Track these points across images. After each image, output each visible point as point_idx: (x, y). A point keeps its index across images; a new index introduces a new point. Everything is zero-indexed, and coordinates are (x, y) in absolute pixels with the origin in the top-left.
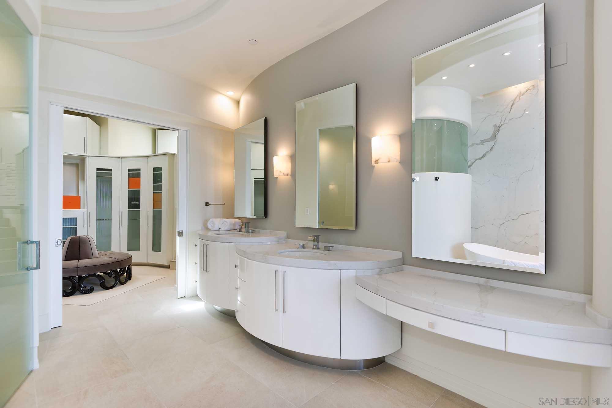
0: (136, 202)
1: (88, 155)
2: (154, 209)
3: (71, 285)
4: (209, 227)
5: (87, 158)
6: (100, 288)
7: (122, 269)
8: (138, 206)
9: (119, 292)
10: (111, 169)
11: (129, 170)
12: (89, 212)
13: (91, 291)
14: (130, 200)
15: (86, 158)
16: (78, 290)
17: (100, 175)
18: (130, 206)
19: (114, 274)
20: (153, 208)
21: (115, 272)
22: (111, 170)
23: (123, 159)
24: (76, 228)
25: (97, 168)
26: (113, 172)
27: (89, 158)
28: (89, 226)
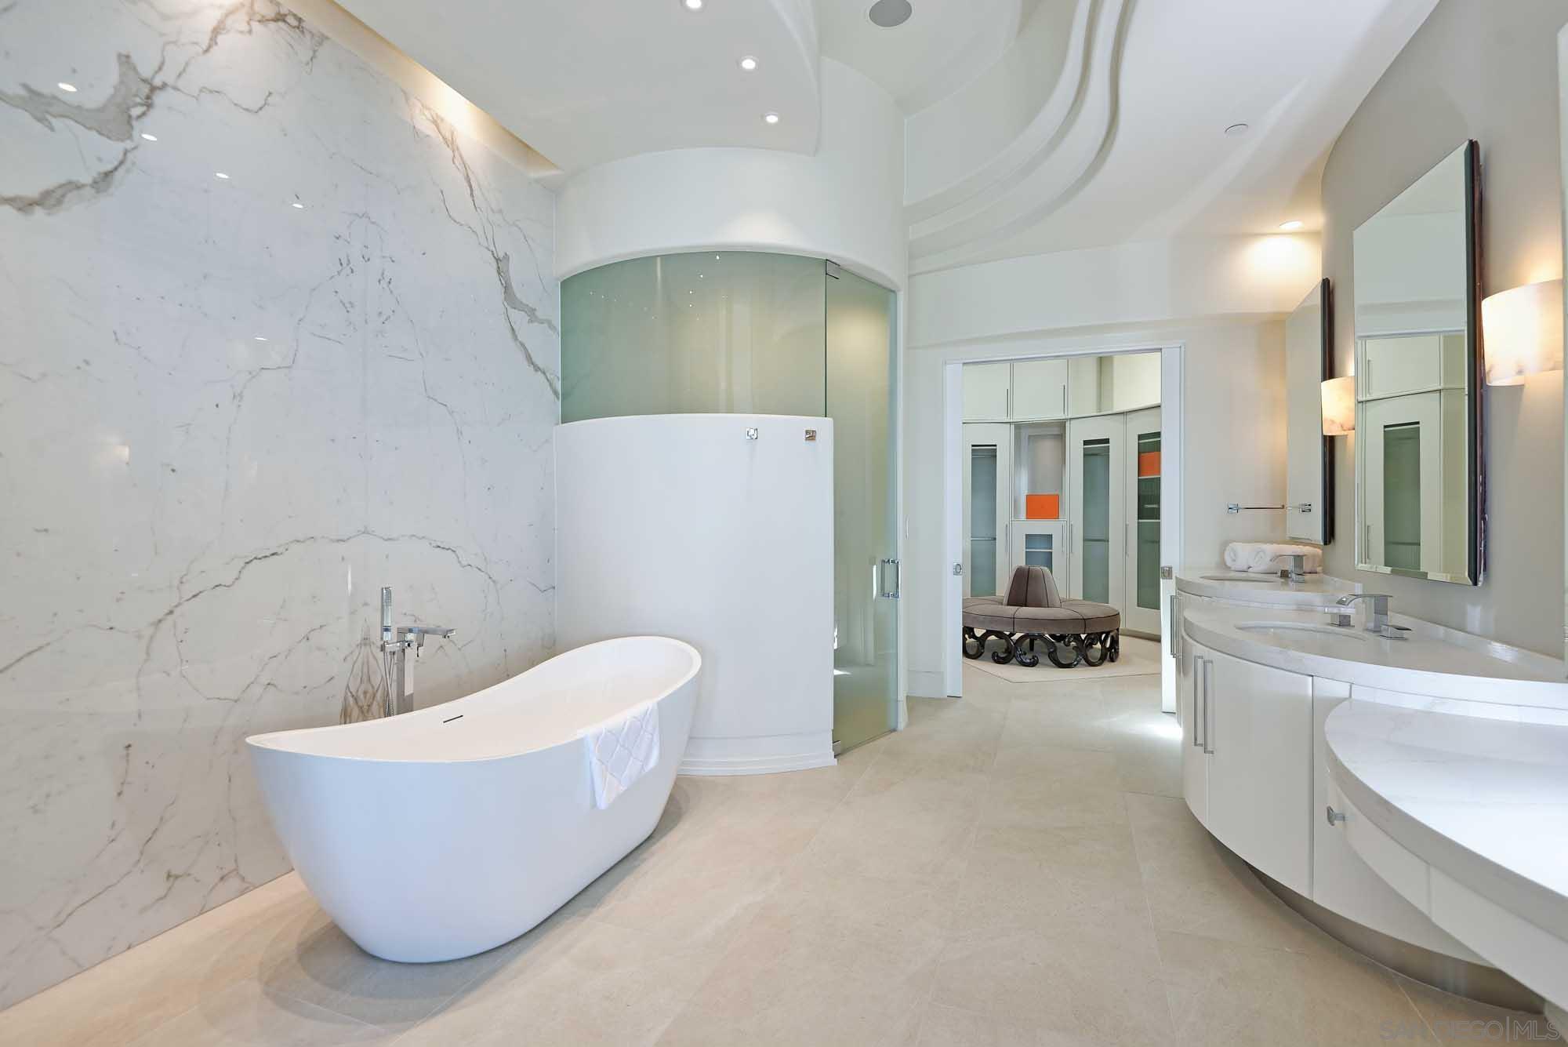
0: (1153, 504)
1: (1069, 417)
3: (1005, 647)
4: (1229, 563)
5: (1069, 422)
6: (1049, 661)
7: (1091, 634)
8: (1156, 514)
9: (1080, 675)
10: (1108, 439)
11: (1140, 437)
12: (1072, 525)
13: (1033, 664)
14: (1142, 499)
16: (1014, 656)
17: (1090, 453)
18: (1142, 513)
19: (1073, 641)
21: (1077, 637)
22: (1107, 441)
24: (1051, 553)
25: (1084, 441)
26: (1111, 445)
27: (1072, 422)
28: (1071, 551)
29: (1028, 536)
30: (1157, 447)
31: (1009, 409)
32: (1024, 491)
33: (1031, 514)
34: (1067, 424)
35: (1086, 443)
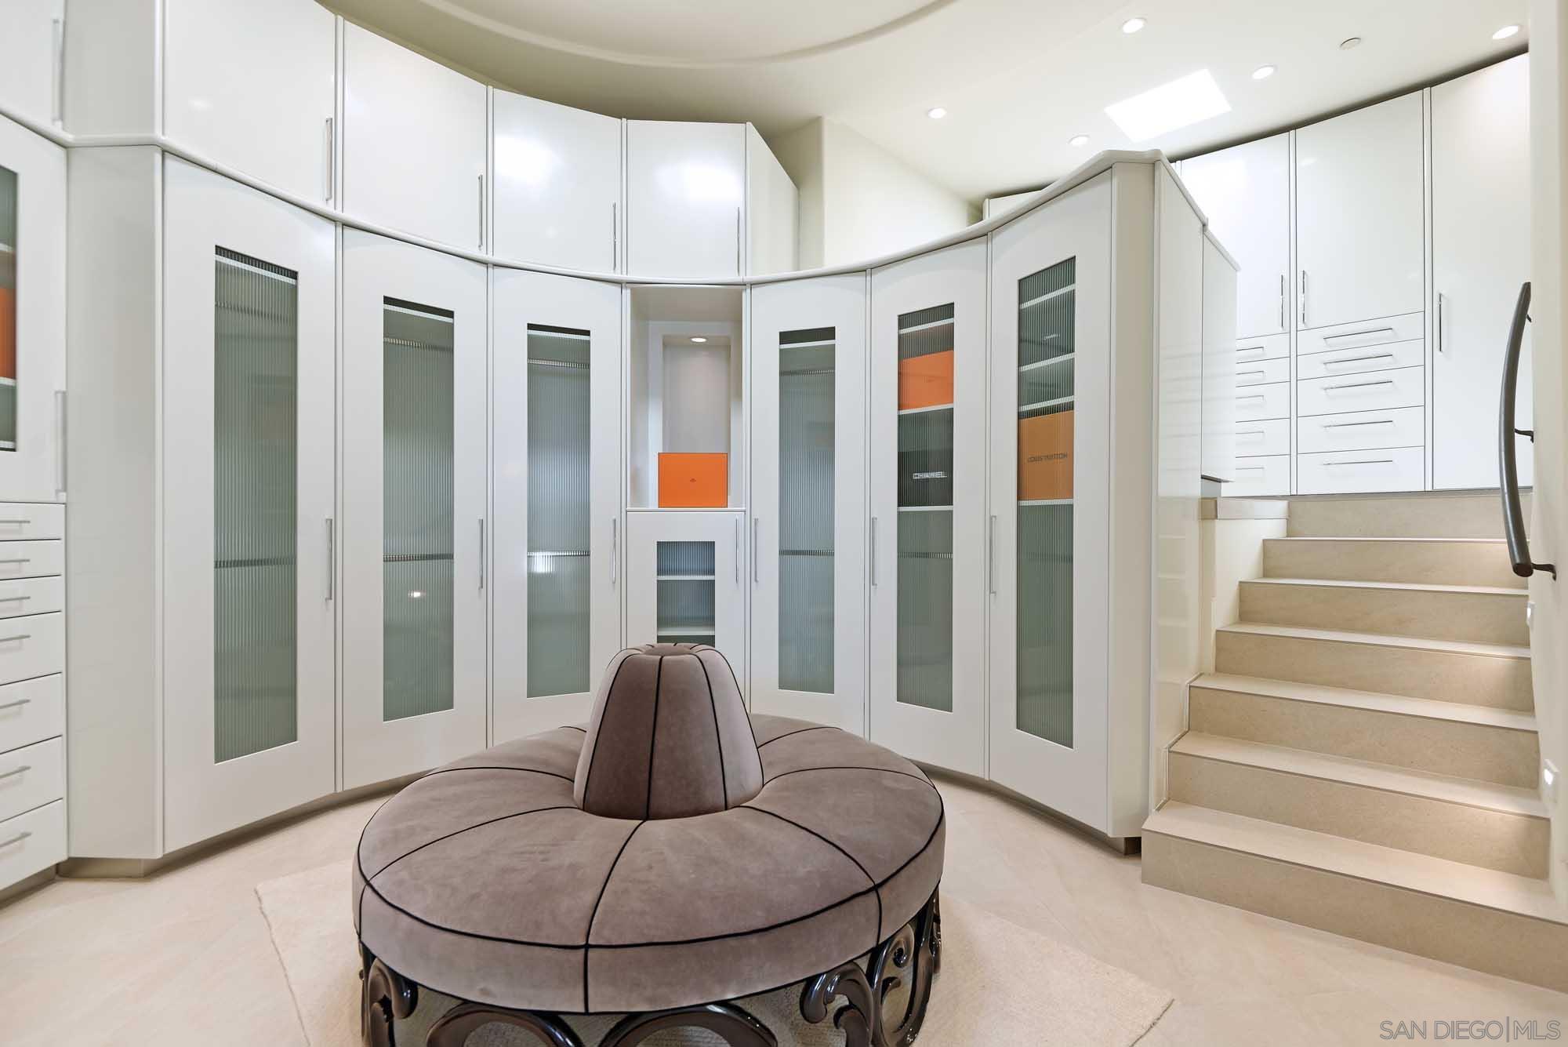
0: (935, 469)
1: (750, 277)
2: (1024, 503)
5: (748, 291)
8: (945, 493)
10: (833, 329)
11: (904, 320)
12: (756, 520)
14: (907, 462)
15: (744, 294)
17: (794, 358)
18: (907, 493)
20: (1019, 498)
22: (829, 333)
23: (879, 277)
24: (713, 582)
25: (781, 334)
26: (839, 341)
27: (756, 291)
28: (755, 577)
29: (659, 543)
30: (945, 341)
31: (619, 252)
32: (655, 445)
33: (670, 496)
34: (746, 296)
35: (785, 337)
